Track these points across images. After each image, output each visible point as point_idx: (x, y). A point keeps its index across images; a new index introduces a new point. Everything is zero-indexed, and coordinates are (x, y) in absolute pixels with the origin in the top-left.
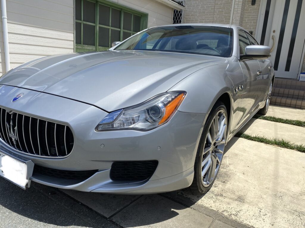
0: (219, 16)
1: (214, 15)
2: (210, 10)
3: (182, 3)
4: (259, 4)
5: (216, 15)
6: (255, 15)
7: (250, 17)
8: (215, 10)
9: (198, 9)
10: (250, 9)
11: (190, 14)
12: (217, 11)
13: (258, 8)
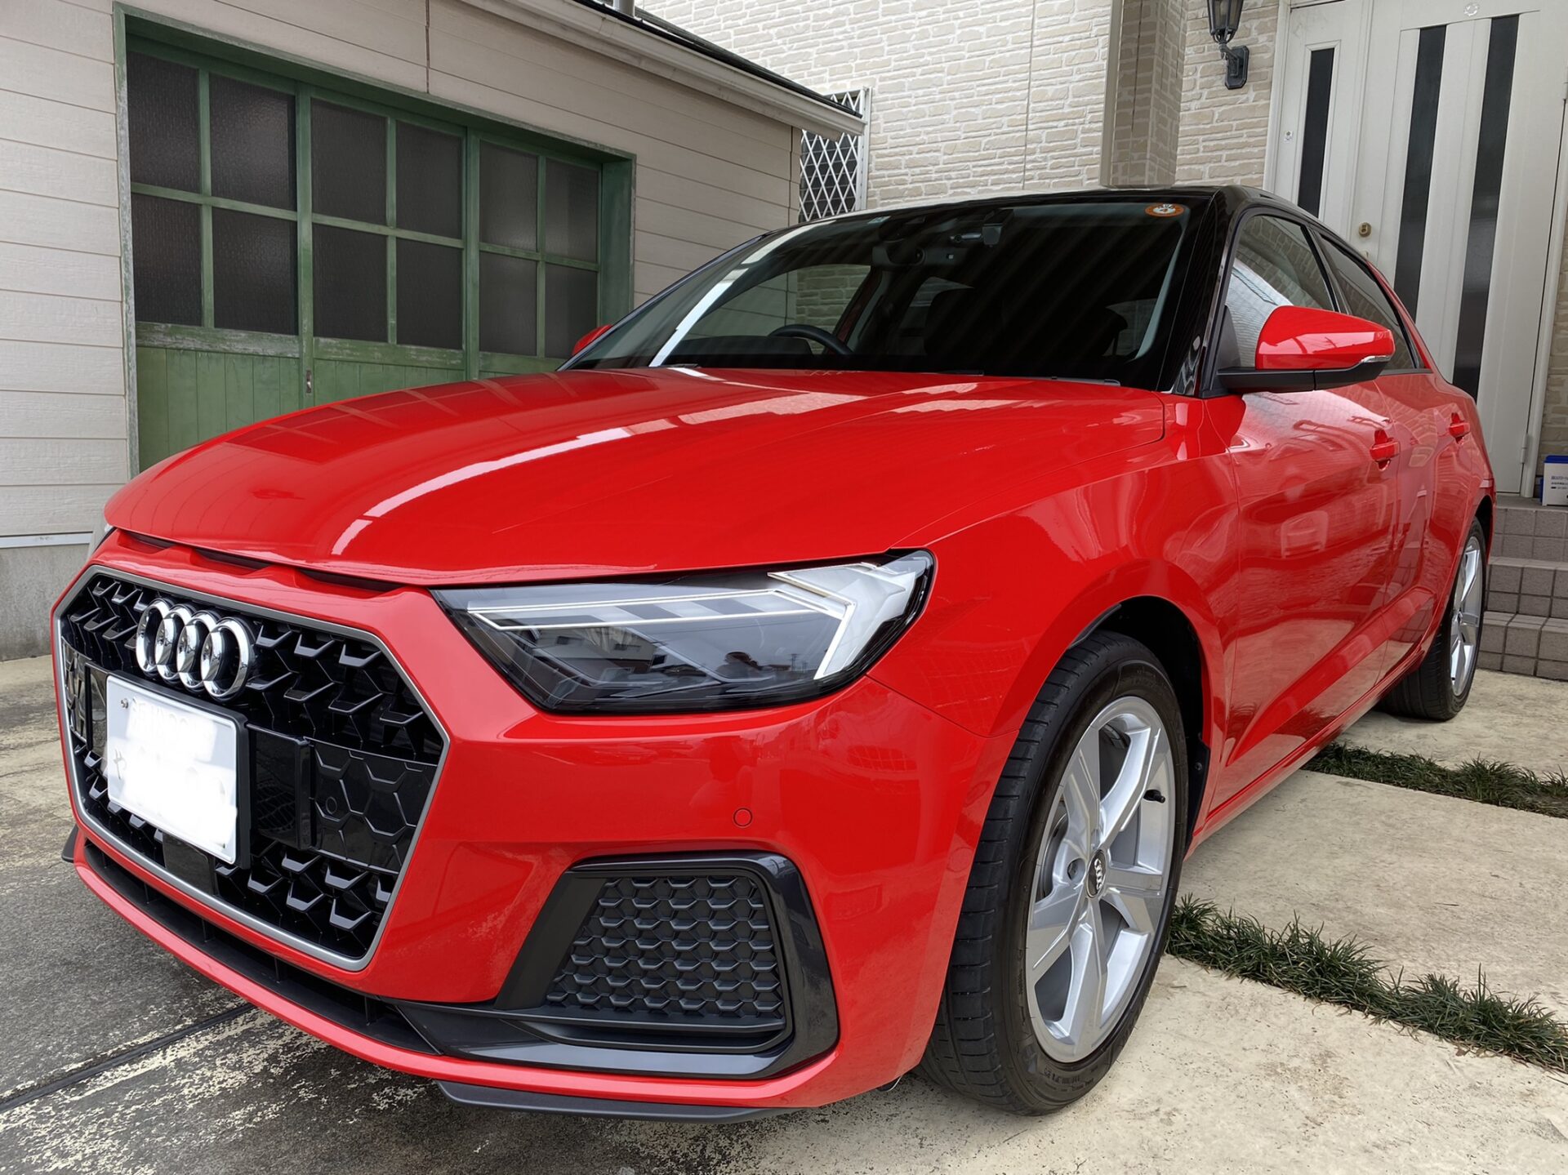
0: (1053, 158)
1: (1028, 158)
2: (1005, 129)
3: (854, 99)
4: (1268, 81)
5: (1037, 156)
6: (1252, 140)
7: (1224, 154)
8: (1030, 127)
9: (941, 131)
10: (1218, 111)
11: (904, 159)
12: (1044, 135)
13: (1262, 102)
